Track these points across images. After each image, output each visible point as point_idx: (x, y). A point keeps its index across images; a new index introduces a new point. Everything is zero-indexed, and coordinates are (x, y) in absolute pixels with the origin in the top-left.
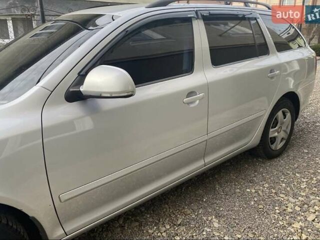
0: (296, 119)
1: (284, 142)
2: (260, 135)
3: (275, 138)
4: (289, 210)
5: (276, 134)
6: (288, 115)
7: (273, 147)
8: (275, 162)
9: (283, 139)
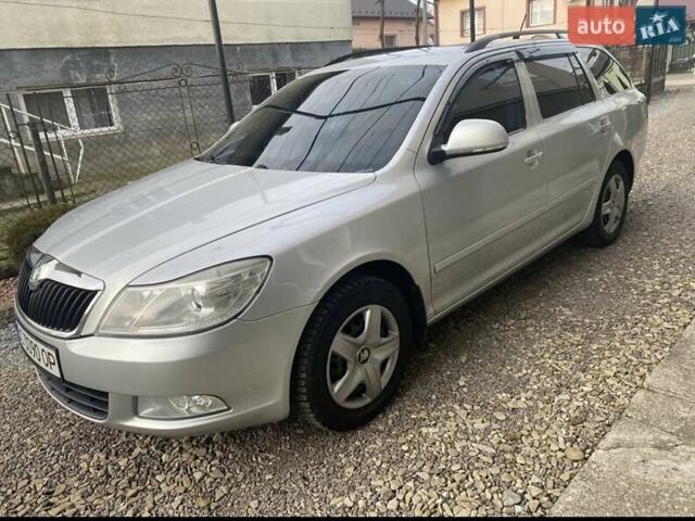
0: (630, 189)
1: (618, 222)
2: (593, 212)
3: (607, 216)
4: (648, 290)
5: (608, 211)
6: (621, 184)
7: (606, 228)
8: (610, 249)
9: (617, 218)
